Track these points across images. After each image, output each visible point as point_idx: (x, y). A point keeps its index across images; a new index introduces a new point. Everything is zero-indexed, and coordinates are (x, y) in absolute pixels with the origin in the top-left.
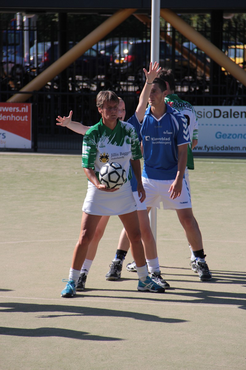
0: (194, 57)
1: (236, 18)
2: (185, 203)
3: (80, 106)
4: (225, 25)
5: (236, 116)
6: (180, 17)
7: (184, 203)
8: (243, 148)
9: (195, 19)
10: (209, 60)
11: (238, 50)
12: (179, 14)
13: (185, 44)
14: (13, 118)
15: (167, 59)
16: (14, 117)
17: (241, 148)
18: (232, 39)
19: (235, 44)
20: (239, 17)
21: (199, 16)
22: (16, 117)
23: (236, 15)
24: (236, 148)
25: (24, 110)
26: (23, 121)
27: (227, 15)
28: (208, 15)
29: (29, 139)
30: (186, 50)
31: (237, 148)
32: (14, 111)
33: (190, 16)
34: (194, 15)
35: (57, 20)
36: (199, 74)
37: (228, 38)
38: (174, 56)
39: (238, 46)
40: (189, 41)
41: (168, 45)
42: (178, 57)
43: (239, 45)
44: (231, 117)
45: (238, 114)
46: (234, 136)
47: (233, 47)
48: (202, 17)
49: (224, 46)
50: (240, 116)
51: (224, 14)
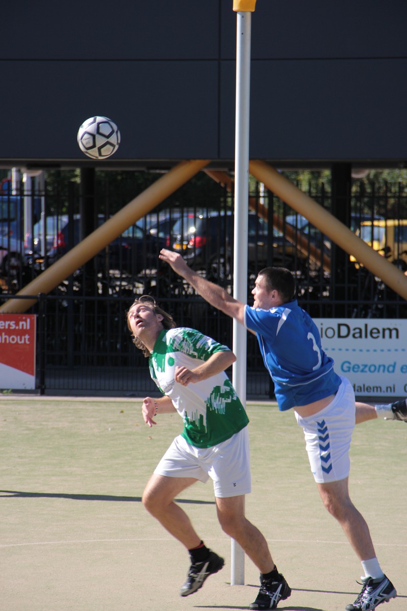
0: (305, 240)
1: (372, 176)
3: (116, 319)
4: (354, 189)
5: (374, 335)
6: (283, 174)
8: (387, 388)
9: (305, 177)
10: (328, 244)
11: (376, 230)
12: (280, 170)
13: (290, 219)
14: (5, 339)
15: (260, 244)
16: (7, 337)
17: (384, 389)
18: (366, 210)
19: (372, 220)
20: (377, 176)
21: (312, 173)
22: (9, 337)
23: (373, 172)
24: (375, 389)
25: (23, 325)
26: (22, 344)
27: (357, 172)
28: (327, 173)
29: (32, 374)
30: (291, 229)
31: (377, 388)
32: (7, 327)
33: (297, 173)
34: (303, 172)
35: (78, 180)
36: (312, 267)
37: (360, 210)
38: (271, 238)
39: (376, 223)
40: (296, 214)
41: (261, 220)
42: (279, 239)
43: (379, 220)
44: (366, 336)
45: (379, 332)
46: (372, 369)
47: (368, 223)
48: (316, 175)
49: (353, 223)
50: (381, 335)
51: (353, 170)
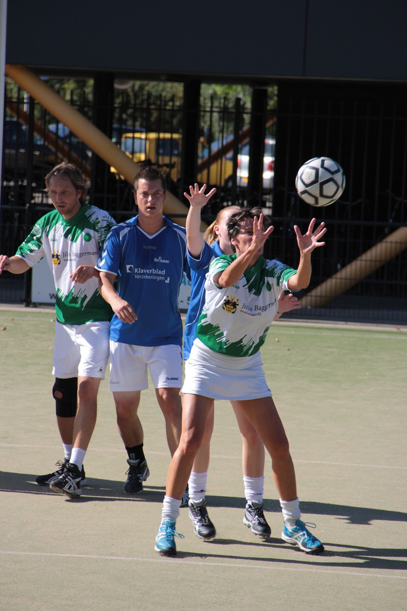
0: (66, 148)
1: (136, 88)
2: (175, 379)
4: (118, 101)
6: (46, 82)
7: (172, 379)
9: (70, 85)
10: (90, 154)
11: (137, 142)
12: (43, 78)
13: (52, 127)
15: (22, 151)
18: (130, 123)
19: (134, 131)
20: (142, 88)
21: (77, 82)
23: (138, 84)
27: (121, 83)
28: (91, 82)
30: (54, 137)
33: (61, 82)
34: (68, 80)
37: (124, 122)
38: (32, 146)
39: (137, 135)
40: (57, 122)
41: (24, 127)
42: (39, 148)
43: (141, 132)
47: (130, 135)
48: (82, 84)
49: (114, 134)
51: (116, 81)
